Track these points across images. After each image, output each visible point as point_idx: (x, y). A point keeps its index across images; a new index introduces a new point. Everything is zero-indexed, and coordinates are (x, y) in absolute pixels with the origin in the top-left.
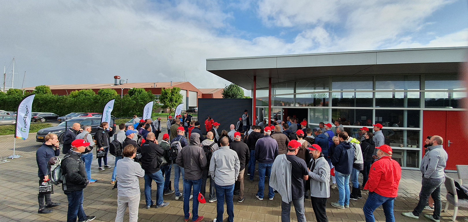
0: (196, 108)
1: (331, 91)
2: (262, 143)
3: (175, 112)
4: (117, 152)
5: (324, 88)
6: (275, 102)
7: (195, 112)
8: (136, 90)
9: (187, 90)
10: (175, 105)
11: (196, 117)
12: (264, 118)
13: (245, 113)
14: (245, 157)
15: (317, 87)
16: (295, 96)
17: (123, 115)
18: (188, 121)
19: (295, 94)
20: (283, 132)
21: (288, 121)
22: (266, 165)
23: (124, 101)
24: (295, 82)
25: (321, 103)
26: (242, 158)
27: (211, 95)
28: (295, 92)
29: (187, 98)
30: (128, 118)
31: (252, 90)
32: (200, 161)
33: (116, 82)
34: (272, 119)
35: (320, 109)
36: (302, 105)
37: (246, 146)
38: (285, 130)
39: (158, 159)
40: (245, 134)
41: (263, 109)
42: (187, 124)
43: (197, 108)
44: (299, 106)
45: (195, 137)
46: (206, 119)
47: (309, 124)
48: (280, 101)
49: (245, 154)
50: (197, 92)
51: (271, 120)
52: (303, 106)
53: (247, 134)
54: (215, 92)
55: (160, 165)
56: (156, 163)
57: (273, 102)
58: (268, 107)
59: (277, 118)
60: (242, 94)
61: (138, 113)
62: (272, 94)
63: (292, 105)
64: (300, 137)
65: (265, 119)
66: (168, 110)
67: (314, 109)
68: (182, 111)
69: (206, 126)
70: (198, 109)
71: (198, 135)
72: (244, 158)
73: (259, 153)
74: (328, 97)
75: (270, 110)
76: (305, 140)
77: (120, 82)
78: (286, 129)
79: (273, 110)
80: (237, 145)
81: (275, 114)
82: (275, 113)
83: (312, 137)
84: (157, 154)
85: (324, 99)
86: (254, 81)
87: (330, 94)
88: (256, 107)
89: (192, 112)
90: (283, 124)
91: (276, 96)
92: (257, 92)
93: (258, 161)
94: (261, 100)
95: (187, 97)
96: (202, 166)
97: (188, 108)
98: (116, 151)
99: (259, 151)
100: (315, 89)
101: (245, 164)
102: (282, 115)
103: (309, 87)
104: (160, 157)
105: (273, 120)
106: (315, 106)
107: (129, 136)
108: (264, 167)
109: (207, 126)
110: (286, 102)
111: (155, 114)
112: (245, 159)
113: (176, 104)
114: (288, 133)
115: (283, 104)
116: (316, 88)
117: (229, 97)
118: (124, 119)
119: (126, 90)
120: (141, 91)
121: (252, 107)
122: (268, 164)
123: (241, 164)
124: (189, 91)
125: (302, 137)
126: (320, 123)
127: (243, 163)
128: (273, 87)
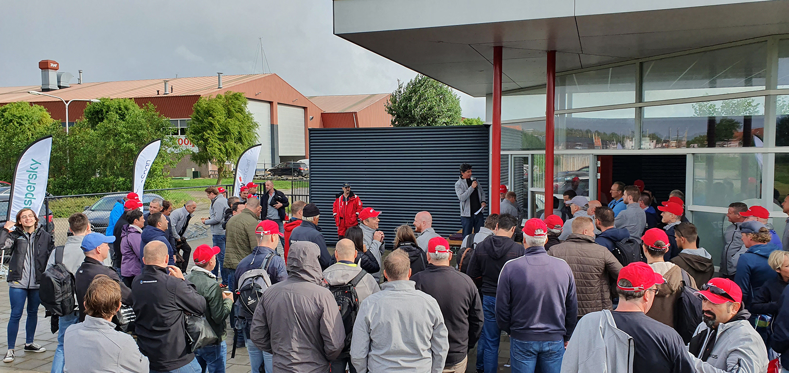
0: (303, 161)
1: (772, 92)
2: (520, 272)
3: (235, 175)
4: (62, 302)
5: (746, 81)
6: (568, 134)
7: (300, 173)
8: (108, 107)
9: (271, 103)
10: (235, 150)
11: (305, 191)
12: (530, 189)
13: (466, 174)
14: (466, 321)
15: (720, 77)
16: (640, 111)
17: (72, 187)
18: (280, 205)
19: (640, 105)
20: (597, 236)
21: (614, 201)
22: (536, 347)
23: (75, 141)
24: (641, 64)
25: (736, 134)
26: (457, 322)
27: (352, 116)
28: (640, 97)
29: (273, 128)
30: (89, 197)
31: (488, 95)
32: (322, 331)
33: (45, 79)
34: (557, 193)
35: (731, 156)
36: (665, 141)
37: (467, 282)
38: (604, 229)
39: (186, 325)
40: (464, 243)
41: (525, 160)
42: (276, 212)
43: (306, 161)
44: (655, 147)
45: (304, 253)
46: (338, 196)
47: (690, 206)
48: (588, 132)
49: (467, 309)
50: (305, 108)
51: (554, 195)
52: (668, 147)
53: (470, 244)
54: (365, 105)
55: (194, 343)
56: (181, 340)
57: (560, 136)
58: (544, 152)
59: (575, 188)
60: (455, 111)
61: (121, 179)
62: (557, 106)
63: (629, 144)
64: (653, 253)
65: (533, 193)
66: (212, 167)
67: (710, 159)
68: (260, 170)
69: (338, 219)
70: (310, 165)
71: (314, 250)
72: (463, 322)
73: (510, 309)
74: (761, 111)
75: (551, 162)
76: (674, 265)
77: (59, 82)
78: (606, 226)
79: (563, 161)
80: (438, 280)
81: (570, 175)
82: (567, 174)
83: (701, 252)
84: (184, 310)
85: (748, 120)
86: (495, 65)
87: (770, 101)
88: (502, 153)
89: (290, 174)
90: (597, 208)
91: (574, 115)
92: (507, 101)
93: (509, 334)
94: (519, 128)
95: (272, 126)
96: (330, 348)
97: (278, 162)
98: (60, 299)
99: (511, 301)
100: (713, 85)
101: (466, 343)
102: (592, 178)
103: (692, 79)
104: (192, 318)
105: (560, 197)
106: (711, 145)
107: (93, 254)
108: (528, 353)
109: (341, 218)
110: (609, 132)
111: (173, 181)
112: (467, 328)
113: (238, 146)
114: (613, 241)
115: (597, 141)
116: (718, 81)
117: (411, 122)
118: (79, 200)
119: (78, 106)
120: (127, 109)
121: (488, 152)
122: (545, 341)
123: (451, 339)
124: (279, 106)
125: (662, 253)
126: (732, 205)
127: (460, 341)
128: (563, 83)
